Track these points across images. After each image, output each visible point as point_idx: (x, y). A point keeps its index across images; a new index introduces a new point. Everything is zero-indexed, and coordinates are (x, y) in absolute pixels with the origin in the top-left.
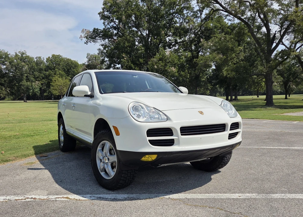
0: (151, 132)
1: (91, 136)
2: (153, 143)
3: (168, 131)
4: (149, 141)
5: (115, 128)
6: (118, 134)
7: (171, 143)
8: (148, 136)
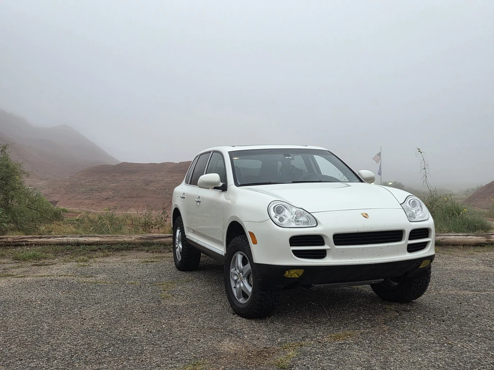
0: (295, 240)
1: (223, 245)
2: (298, 254)
3: (318, 239)
4: (293, 251)
5: (252, 234)
6: (255, 242)
7: (322, 254)
8: (291, 245)
